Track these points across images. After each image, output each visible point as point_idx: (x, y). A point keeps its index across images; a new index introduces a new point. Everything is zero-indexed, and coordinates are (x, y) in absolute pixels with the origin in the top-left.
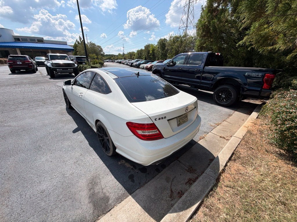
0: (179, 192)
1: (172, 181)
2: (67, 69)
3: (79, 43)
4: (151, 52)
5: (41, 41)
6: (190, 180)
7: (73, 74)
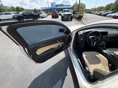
2: (68, 17)
3: (75, 4)
7: (70, 19)
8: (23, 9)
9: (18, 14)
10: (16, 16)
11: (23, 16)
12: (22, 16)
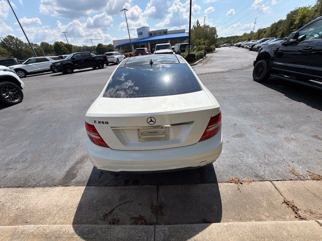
0: (115, 219)
1: (123, 203)
5: (165, 32)
6: (141, 218)
8: (69, 49)
9: (62, 60)
10: (59, 64)
11: (73, 62)
12: (69, 62)
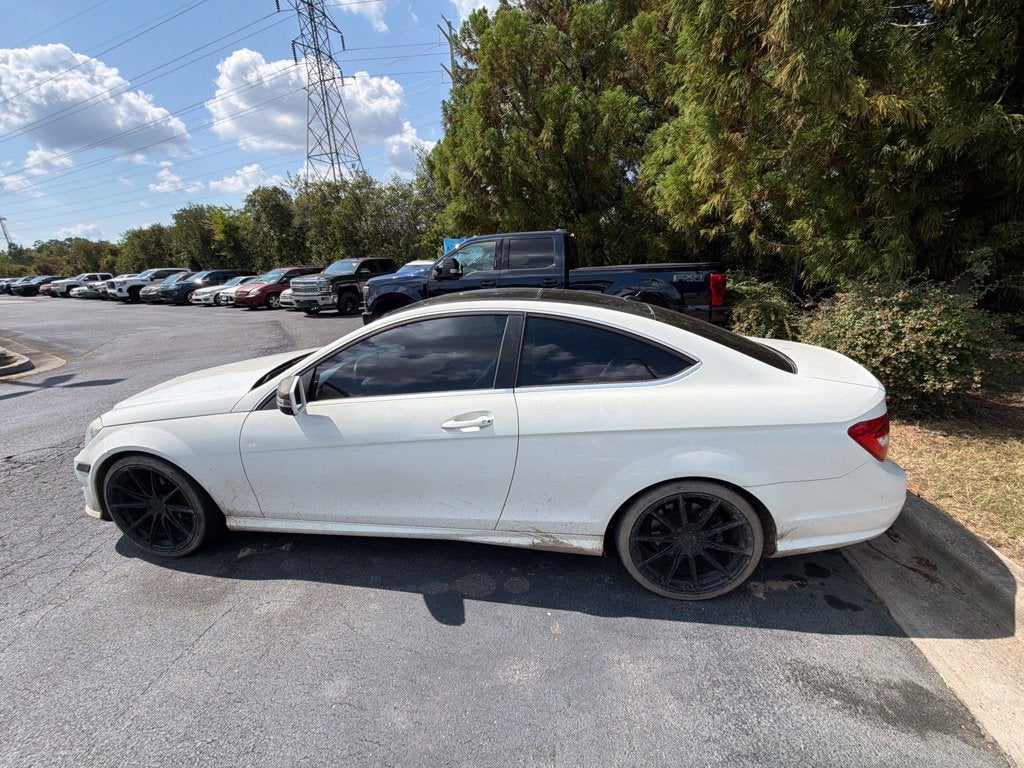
4: (219, 237)
